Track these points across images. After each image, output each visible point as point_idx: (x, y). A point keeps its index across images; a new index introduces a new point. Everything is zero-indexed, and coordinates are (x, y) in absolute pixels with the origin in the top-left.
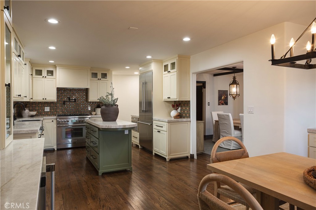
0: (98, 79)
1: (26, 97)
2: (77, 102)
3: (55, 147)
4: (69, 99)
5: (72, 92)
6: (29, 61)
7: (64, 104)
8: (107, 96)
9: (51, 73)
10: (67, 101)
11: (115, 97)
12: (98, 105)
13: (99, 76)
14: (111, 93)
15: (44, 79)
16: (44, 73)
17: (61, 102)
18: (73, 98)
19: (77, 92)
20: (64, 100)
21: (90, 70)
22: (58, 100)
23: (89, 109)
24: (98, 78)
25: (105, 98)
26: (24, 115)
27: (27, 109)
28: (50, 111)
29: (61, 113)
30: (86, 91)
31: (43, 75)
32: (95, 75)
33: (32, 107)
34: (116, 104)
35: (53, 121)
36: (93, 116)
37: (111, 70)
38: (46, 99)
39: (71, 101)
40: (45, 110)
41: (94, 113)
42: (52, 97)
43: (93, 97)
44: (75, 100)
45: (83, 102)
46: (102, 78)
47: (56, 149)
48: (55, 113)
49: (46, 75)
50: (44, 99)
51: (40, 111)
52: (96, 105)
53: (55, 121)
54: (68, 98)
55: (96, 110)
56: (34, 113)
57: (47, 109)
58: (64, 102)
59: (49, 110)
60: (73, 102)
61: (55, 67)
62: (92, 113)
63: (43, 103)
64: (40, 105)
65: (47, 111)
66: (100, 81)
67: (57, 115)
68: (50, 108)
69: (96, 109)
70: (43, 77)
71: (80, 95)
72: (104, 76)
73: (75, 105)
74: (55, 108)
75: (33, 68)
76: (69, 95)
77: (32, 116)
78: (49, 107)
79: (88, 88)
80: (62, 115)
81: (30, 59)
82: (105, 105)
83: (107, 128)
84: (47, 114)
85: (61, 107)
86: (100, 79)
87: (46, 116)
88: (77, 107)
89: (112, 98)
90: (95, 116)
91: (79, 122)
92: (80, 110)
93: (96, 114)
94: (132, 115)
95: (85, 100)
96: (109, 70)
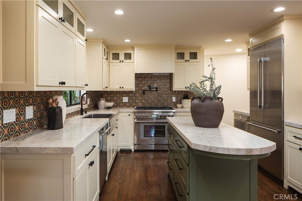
0: (186, 61)
1: (87, 85)
2: (159, 92)
3: (132, 148)
4: (150, 88)
5: (153, 79)
6: (103, 42)
7: (144, 93)
8: (203, 82)
9: (128, 56)
10: (147, 90)
11: (217, 85)
12: (185, 95)
13: (187, 56)
14: (209, 76)
15: (121, 64)
16: (122, 57)
17: (140, 91)
18: (155, 87)
19: (159, 79)
20: (144, 89)
21: (175, 50)
22: (137, 88)
23: (174, 100)
24: (185, 59)
25: (199, 86)
26: (99, 106)
27: (104, 100)
28: (129, 102)
29: (140, 104)
30: (170, 77)
31: (120, 60)
32: (181, 56)
33: (110, 97)
34: (219, 96)
35: (129, 115)
36: (178, 110)
37: (202, 48)
38: (123, 88)
39: (152, 89)
40: (124, 101)
41: (179, 106)
42: (130, 85)
43: (179, 85)
44: (157, 88)
45: (166, 91)
46: (190, 59)
47: (133, 150)
48: (134, 104)
49: (123, 59)
50: (121, 88)
51: (118, 101)
52: (182, 95)
53: (132, 115)
54: (148, 86)
55: (182, 102)
56: (111, 104)
57: (125, 99)
58: (144, 91)
59: (127, 101)
60: (154, 91)
61: (133, 48)
62: (178, 106)
63: (121, 92)
64: (118, 95)
65: (125, 101)
66: (188, 63)
67: (136, 107)
68: (129, 98)
69: (182, 100)
70: (120, 61)
71: (162, 82)
72: (194, 56)
73: (156, 95)
74: (134, 98)
75: (109, 51)
76: (150, 82)
77: (109, 108)
78: (127, 97)
79: (172, 73)
80: (142, 107)
81: (104, 40)
82: (199, 98)
83: (207, 150)
84: (125, 105)
85: (140, 98)
86: (188, 61)
87: (125, 107)
88: (160, 98)
89: (212, 85)
90: (181, 110)
91: (161, 117)
92: (163, 101)
93: (182, 108)
94: (234, 110)
95: (169, 88)
96: (199, 48)
